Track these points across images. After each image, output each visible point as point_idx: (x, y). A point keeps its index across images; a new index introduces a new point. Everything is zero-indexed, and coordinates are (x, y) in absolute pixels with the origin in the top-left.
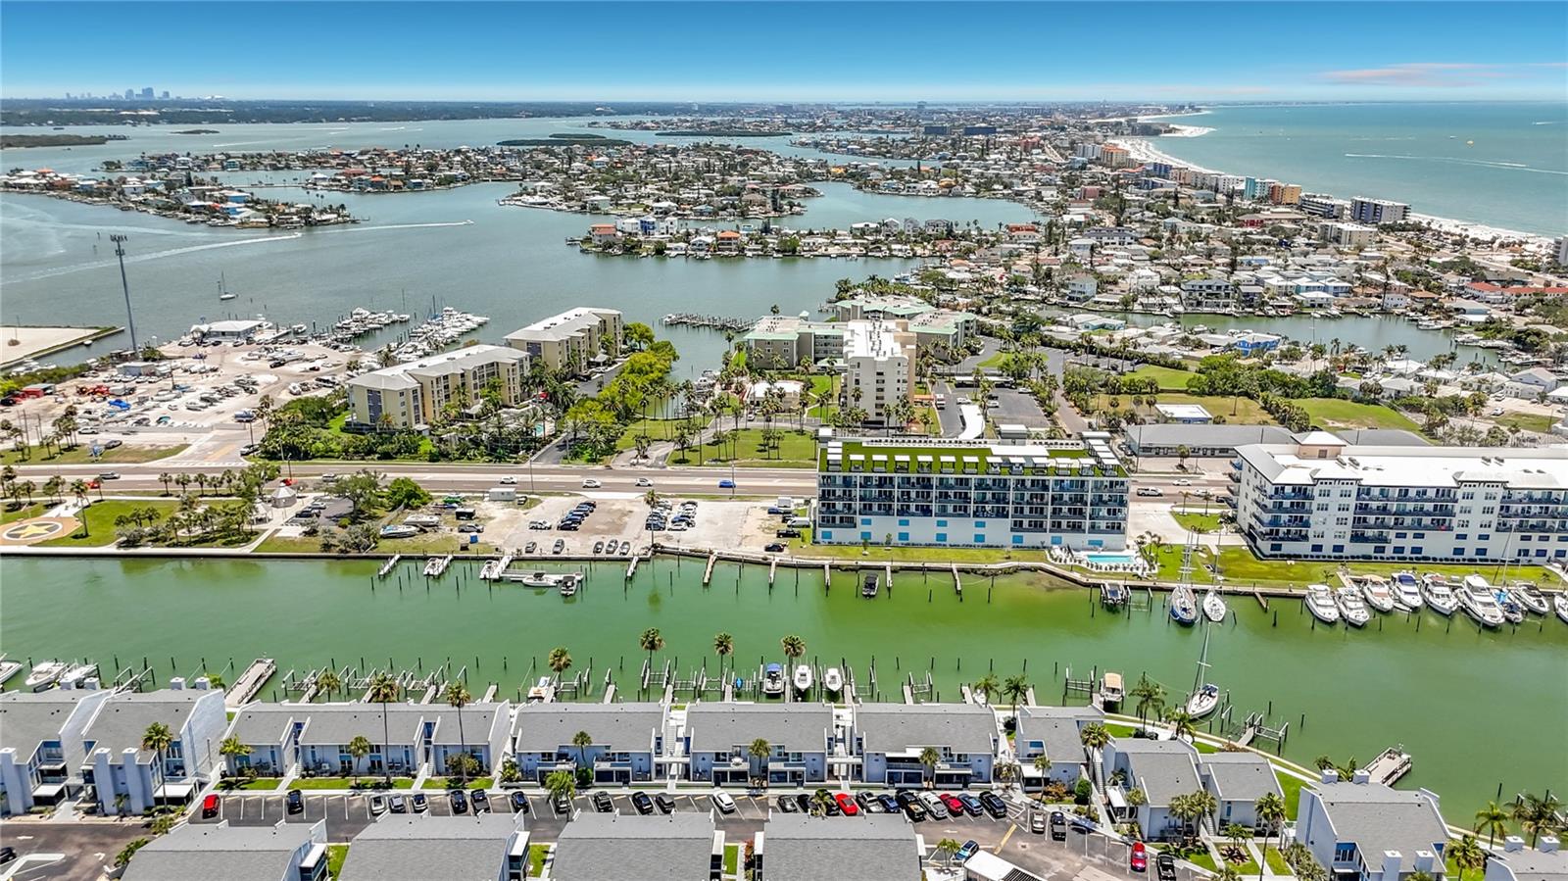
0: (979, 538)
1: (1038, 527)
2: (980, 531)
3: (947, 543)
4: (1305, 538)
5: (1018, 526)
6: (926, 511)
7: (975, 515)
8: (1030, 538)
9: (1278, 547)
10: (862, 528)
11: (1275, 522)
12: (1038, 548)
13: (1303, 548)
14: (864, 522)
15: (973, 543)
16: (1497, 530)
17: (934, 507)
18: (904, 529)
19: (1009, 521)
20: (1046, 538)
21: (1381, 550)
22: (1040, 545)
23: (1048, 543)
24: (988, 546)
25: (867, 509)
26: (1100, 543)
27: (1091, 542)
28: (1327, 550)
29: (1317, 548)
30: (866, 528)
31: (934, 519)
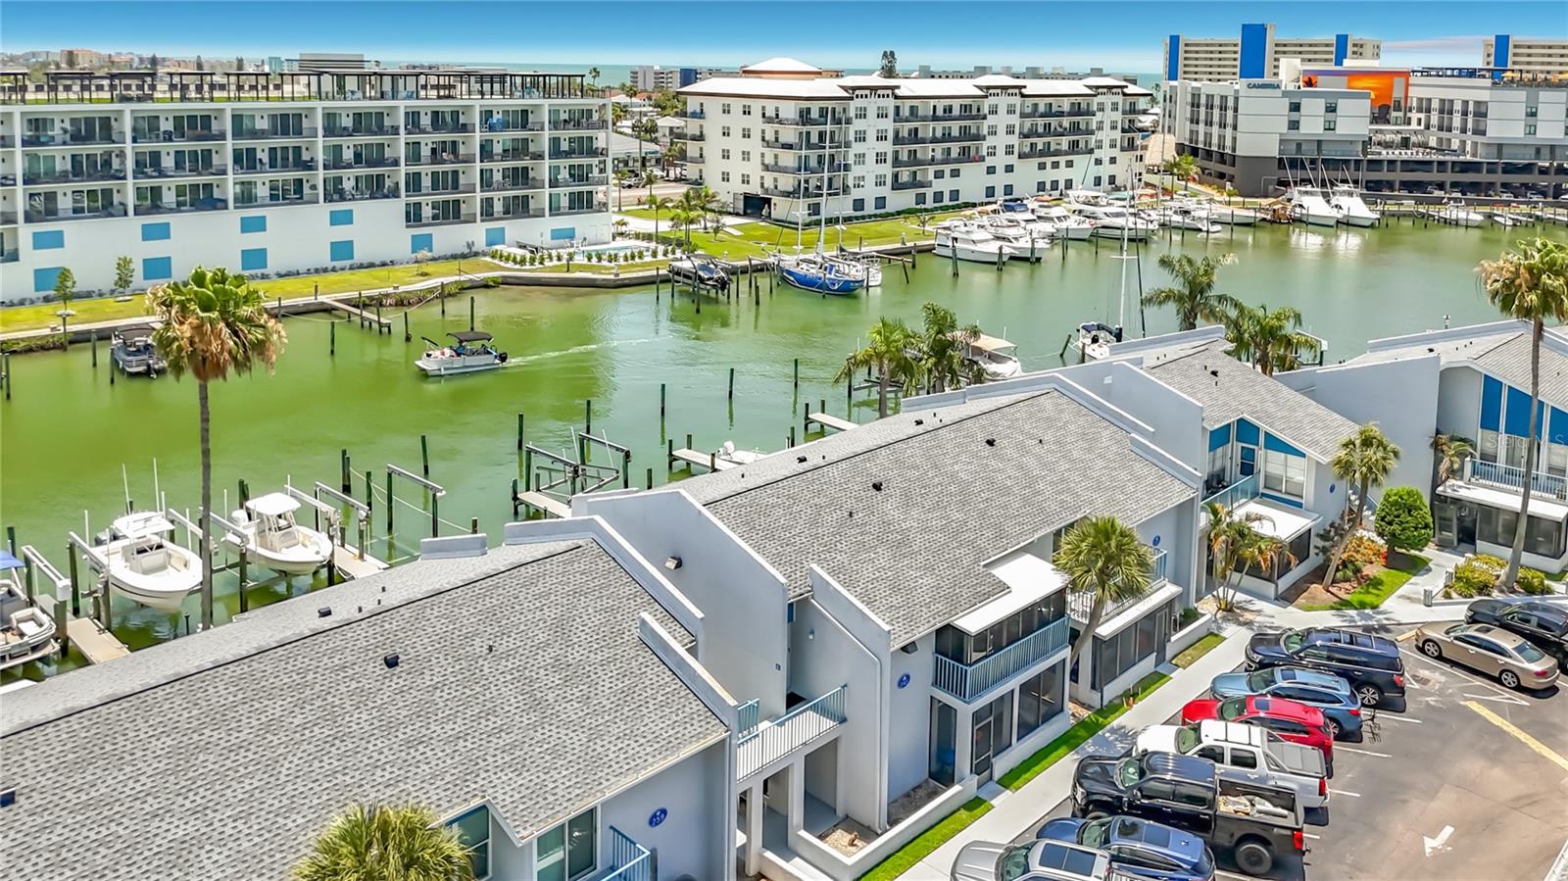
0: (342, 250)
1: (450, 213)
2: (342, 233)
3: (270, 269)
4: (846, 190)
5: (413, 216)
6: (204, 200)
7: (328, 198)
8: (448, 237)
9: (815, 209)
10: (33, 259)
11: (804, 166)
12: (464, 256)
13: (841, 206)
14: (41, 242)
15: (330, 265)
16: (1020, 157)
17: (230, 186)
18: (156, 249)
19: (396, 207)
20: (476, 233)
21: (921, 199)
22: (467, 251)
23: (480, 244)
24: (361, 267)
25: (44, 210)
26: (570, 234)
27: (556, 234)
28: (870, 208)
29: (859, 204)
30: (49, 258)
31: (233, 217)
